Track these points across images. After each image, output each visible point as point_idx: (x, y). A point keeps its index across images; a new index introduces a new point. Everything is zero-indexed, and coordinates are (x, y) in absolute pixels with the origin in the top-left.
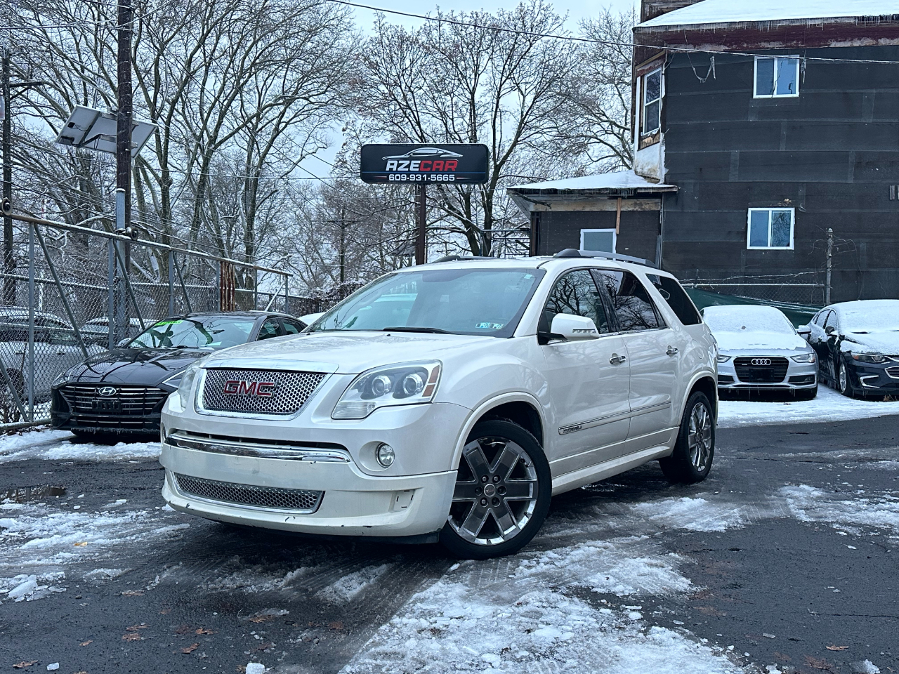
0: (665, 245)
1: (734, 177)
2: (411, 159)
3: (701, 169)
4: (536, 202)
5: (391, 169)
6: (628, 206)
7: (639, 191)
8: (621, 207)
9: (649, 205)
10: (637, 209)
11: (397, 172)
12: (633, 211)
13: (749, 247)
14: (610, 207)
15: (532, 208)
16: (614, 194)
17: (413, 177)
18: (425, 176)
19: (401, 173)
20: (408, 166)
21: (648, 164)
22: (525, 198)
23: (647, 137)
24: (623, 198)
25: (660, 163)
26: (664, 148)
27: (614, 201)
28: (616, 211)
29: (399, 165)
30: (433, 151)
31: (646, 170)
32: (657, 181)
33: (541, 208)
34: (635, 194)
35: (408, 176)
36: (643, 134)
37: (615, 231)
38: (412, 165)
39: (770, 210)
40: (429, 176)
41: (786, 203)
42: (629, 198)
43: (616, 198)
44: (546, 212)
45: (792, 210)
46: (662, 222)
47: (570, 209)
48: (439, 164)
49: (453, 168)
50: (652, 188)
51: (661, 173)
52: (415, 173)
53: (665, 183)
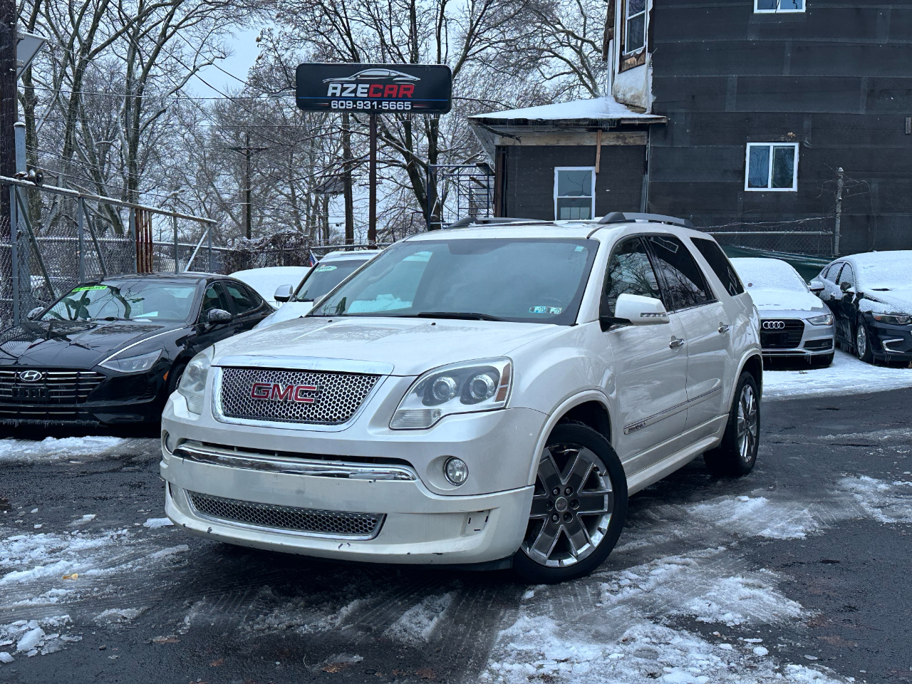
0: (652, 186)
1: (731, 107)
2: (357, 82)
3: (693, 97)
4: (503, 135)
5: (334, 94)
6: (609, 140)
7: (623, 122)
8: (602, 141)
9: (634, 139)
10: (620, 143)
11: (341, 98)
12: (615, 146)
13: (747, 189)
14: (588, 140)
15: (498, 141)
16: (594, 126)
17: (360, 105)
18: (375, 103)
19: (346, 99)
20: (355, 91)
21: (631, 89)
22: (489, 130)
23: (629, 57)
24: (604, 130)
25: (647, 90)
26: (651, 71)
27: (594, 134)
28: (596, 146)
29: (343, 90)
30: (385, 73)
31: (628, 96)
32: (643, 111)
33: (509, 142)
34: (618, 126)
35: (355, 103)
36: (625, 53)
37: (593, 170)
38: (360, 90)
39: (772, 145)
40: (379, 103)
41: (789, 137)
42: (611, 130)
43: (595, 130)
44: (514, 147)
45: (796, 145)
46: (648, 158)
47: (542, 143)
48: (391, 89)
49: (409, 94)
50: (638, 119)
51: (648, 100)
52: (363, 99)
53: (652, 113)
